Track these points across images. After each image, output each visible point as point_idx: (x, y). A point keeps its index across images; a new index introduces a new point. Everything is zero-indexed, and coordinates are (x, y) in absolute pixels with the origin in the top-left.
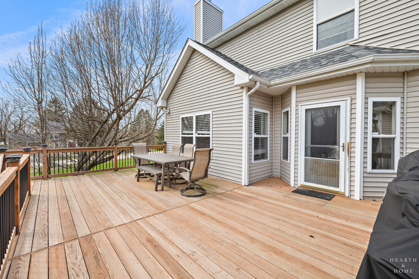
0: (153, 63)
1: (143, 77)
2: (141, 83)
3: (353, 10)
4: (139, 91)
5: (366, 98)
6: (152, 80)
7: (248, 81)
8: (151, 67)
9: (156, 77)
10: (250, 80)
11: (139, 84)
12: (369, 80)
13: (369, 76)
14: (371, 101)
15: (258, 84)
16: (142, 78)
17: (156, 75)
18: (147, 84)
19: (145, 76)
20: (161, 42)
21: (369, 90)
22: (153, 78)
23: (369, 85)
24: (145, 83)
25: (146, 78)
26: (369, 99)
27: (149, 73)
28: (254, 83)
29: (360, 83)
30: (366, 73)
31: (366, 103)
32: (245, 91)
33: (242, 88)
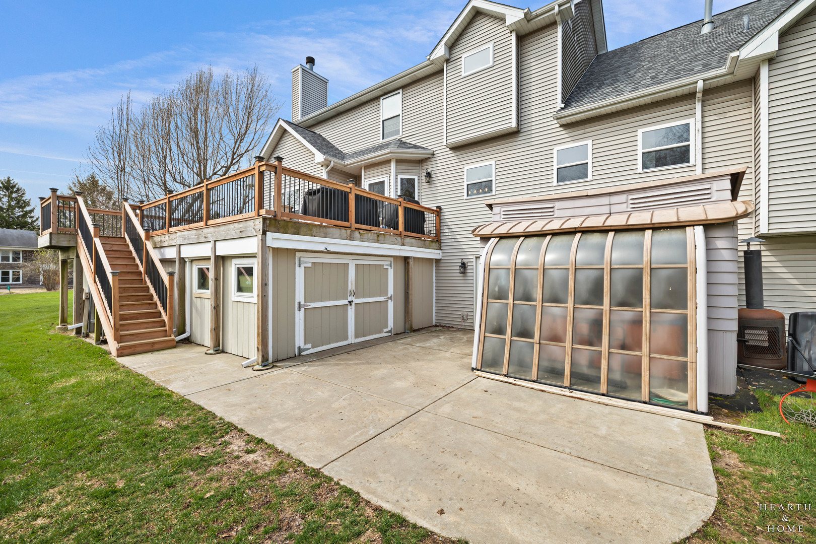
0: (243, 139)
1: (231, 152)
2: (227, 159)
3: (399, 115)
4: (226, 167)
5: (396, 175)
6: (242, 157)
7: (323, 160)
8: (240, 142)
9: (245, 154)
10: (325, 159)
11: (226, 160)
12: (398, 164)
13: (399, 161)
14: (399, 177)
15: (332, 163)
16: (230, 154)
17: (245, 152)
18: (234, 161)
19: (233, 151)
20: (254, 117)
21: (398, 171)
22: (242, 155)
23: (398, 167)
24: (233, 159)
25: (234, 154)
26: (398, 176)
27: (238, 148)
28: (329, 162)
29: (393, 165)
30: (396, 160)
31: (396, 179)
32: (324, 168)
33: (322, 166)
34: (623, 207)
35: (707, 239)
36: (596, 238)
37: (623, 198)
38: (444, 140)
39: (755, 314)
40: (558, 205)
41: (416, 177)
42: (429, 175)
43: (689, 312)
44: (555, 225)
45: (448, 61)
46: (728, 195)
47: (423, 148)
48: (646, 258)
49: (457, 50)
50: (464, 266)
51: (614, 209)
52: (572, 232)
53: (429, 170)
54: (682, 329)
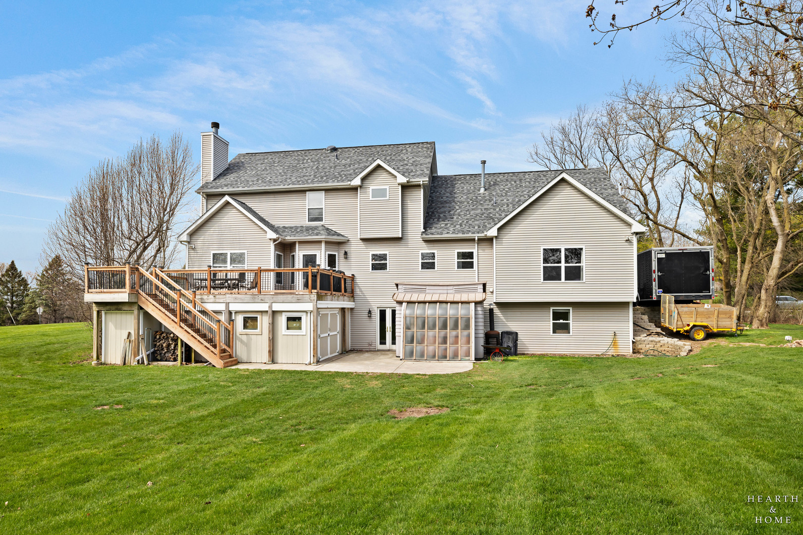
3: (322, 208)
5: (325, 252)
7: (275, 237)
13: (327, 243)
14: (327, 253)
15: (280, 239)
21: (326, 249)
23: (327, 246)
28: (278, 238)
29: (323, 245)
30: (325, 242)
31: (325, 254)
33: (271, 241)
34: (451, 291)
35: (475, 307)
36: (444, 305)
37: (451, 287)
38: (359, 235)
39: (492, 333)
40: (427, 287)
41: (336, 254)
42: (346, 253)
43: (470, 331)
44: (428, 298)
45: (361, 187)
46: (482, 290)
47: (343, 236)
48: (459, 314)
49: (367, 182)
50: (370, 312)
51: (449, 292)
52: (435, 302)
53: (346, 250)
54: (469, 336)
